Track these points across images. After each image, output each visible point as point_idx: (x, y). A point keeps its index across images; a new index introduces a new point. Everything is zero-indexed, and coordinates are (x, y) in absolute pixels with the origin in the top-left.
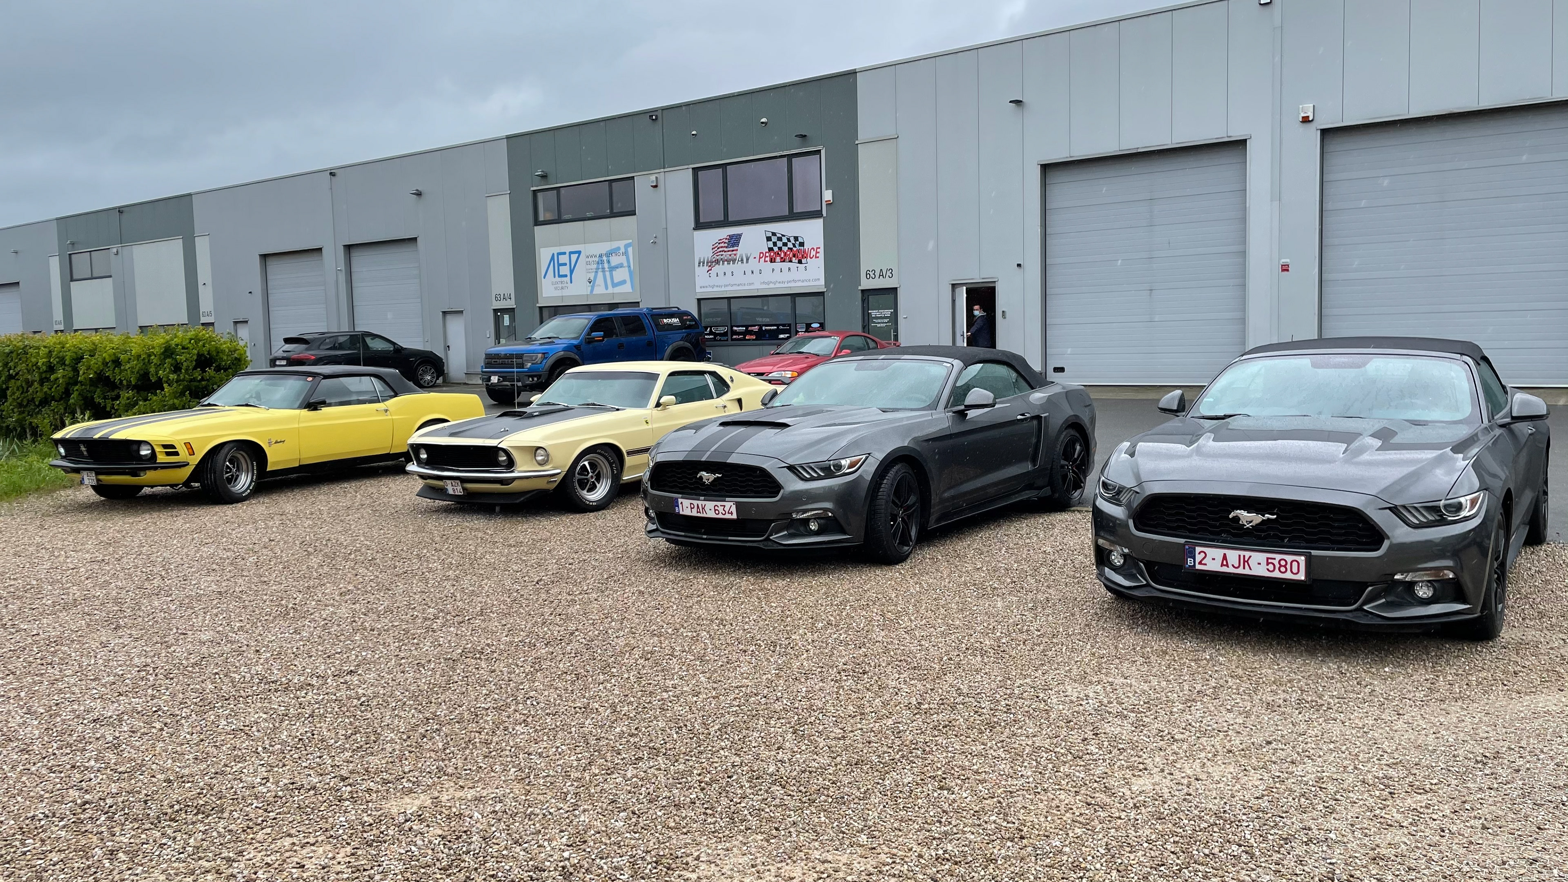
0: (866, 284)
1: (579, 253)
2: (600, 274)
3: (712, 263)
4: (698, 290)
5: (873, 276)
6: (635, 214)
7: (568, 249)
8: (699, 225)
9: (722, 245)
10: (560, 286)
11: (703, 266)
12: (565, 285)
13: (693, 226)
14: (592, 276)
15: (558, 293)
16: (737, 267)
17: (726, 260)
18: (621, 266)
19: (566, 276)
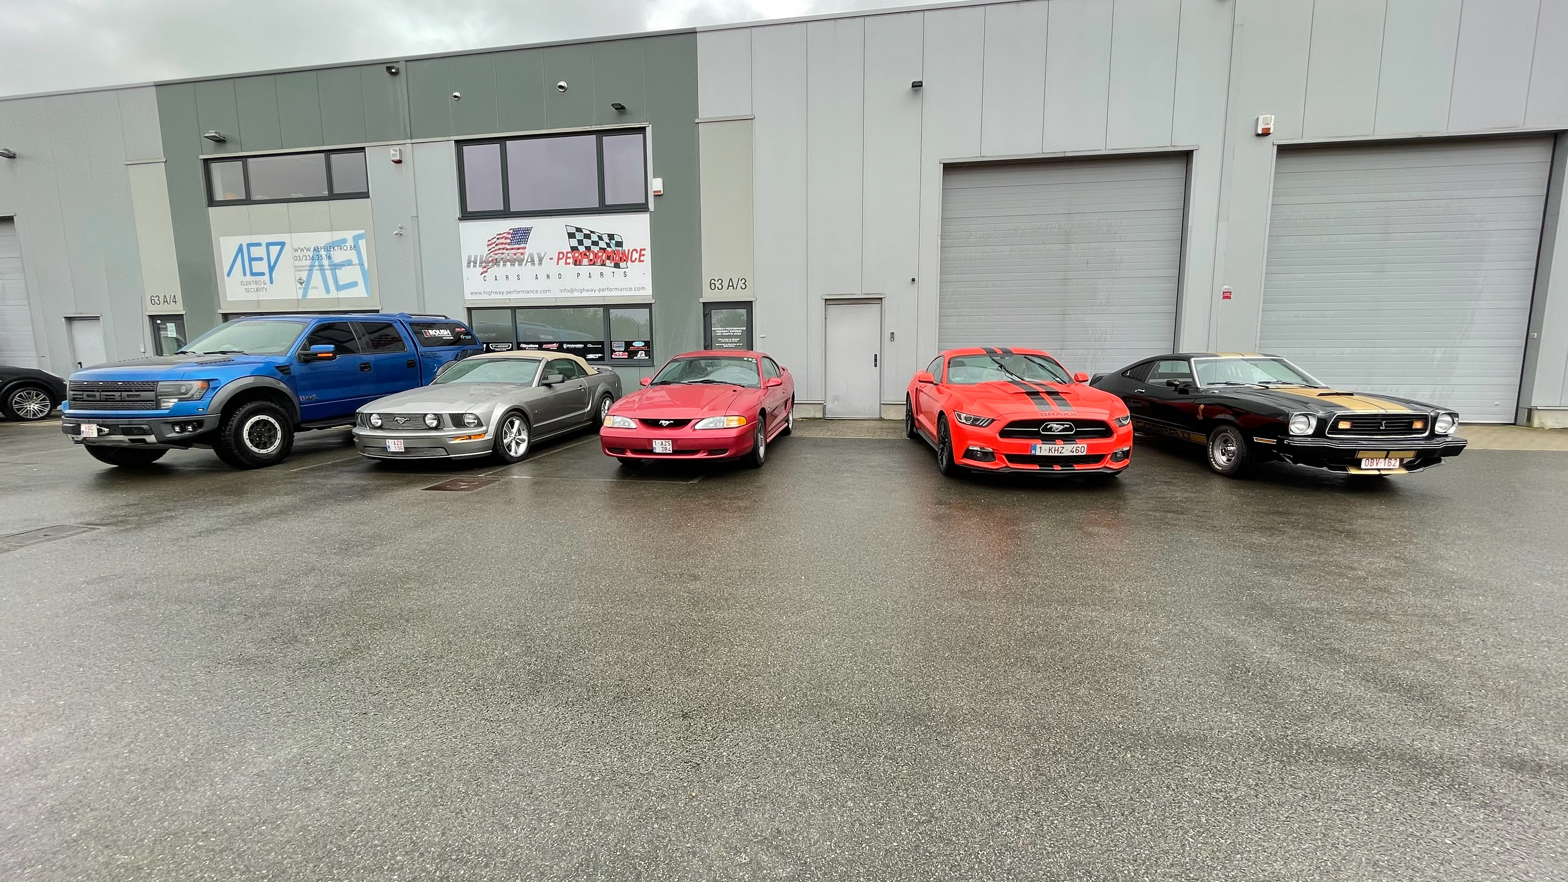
0: (709, 296)
1: (282, 244)
2: (317, 274)
3: (487, 264)
4: (468, 296)
5: (720, 287)
6: (369, 197)
7: (264, 239)
8: (467, 215)
9: (503, 241)
10: (254, 286)
11: (475, 266)
12: (263, 286)
13: (458, 214)
14: (304, 275)
15: (253, 297)
16: (527, 270)
17: (509, 261)
18: (349, 263)
19: (263, 274)
